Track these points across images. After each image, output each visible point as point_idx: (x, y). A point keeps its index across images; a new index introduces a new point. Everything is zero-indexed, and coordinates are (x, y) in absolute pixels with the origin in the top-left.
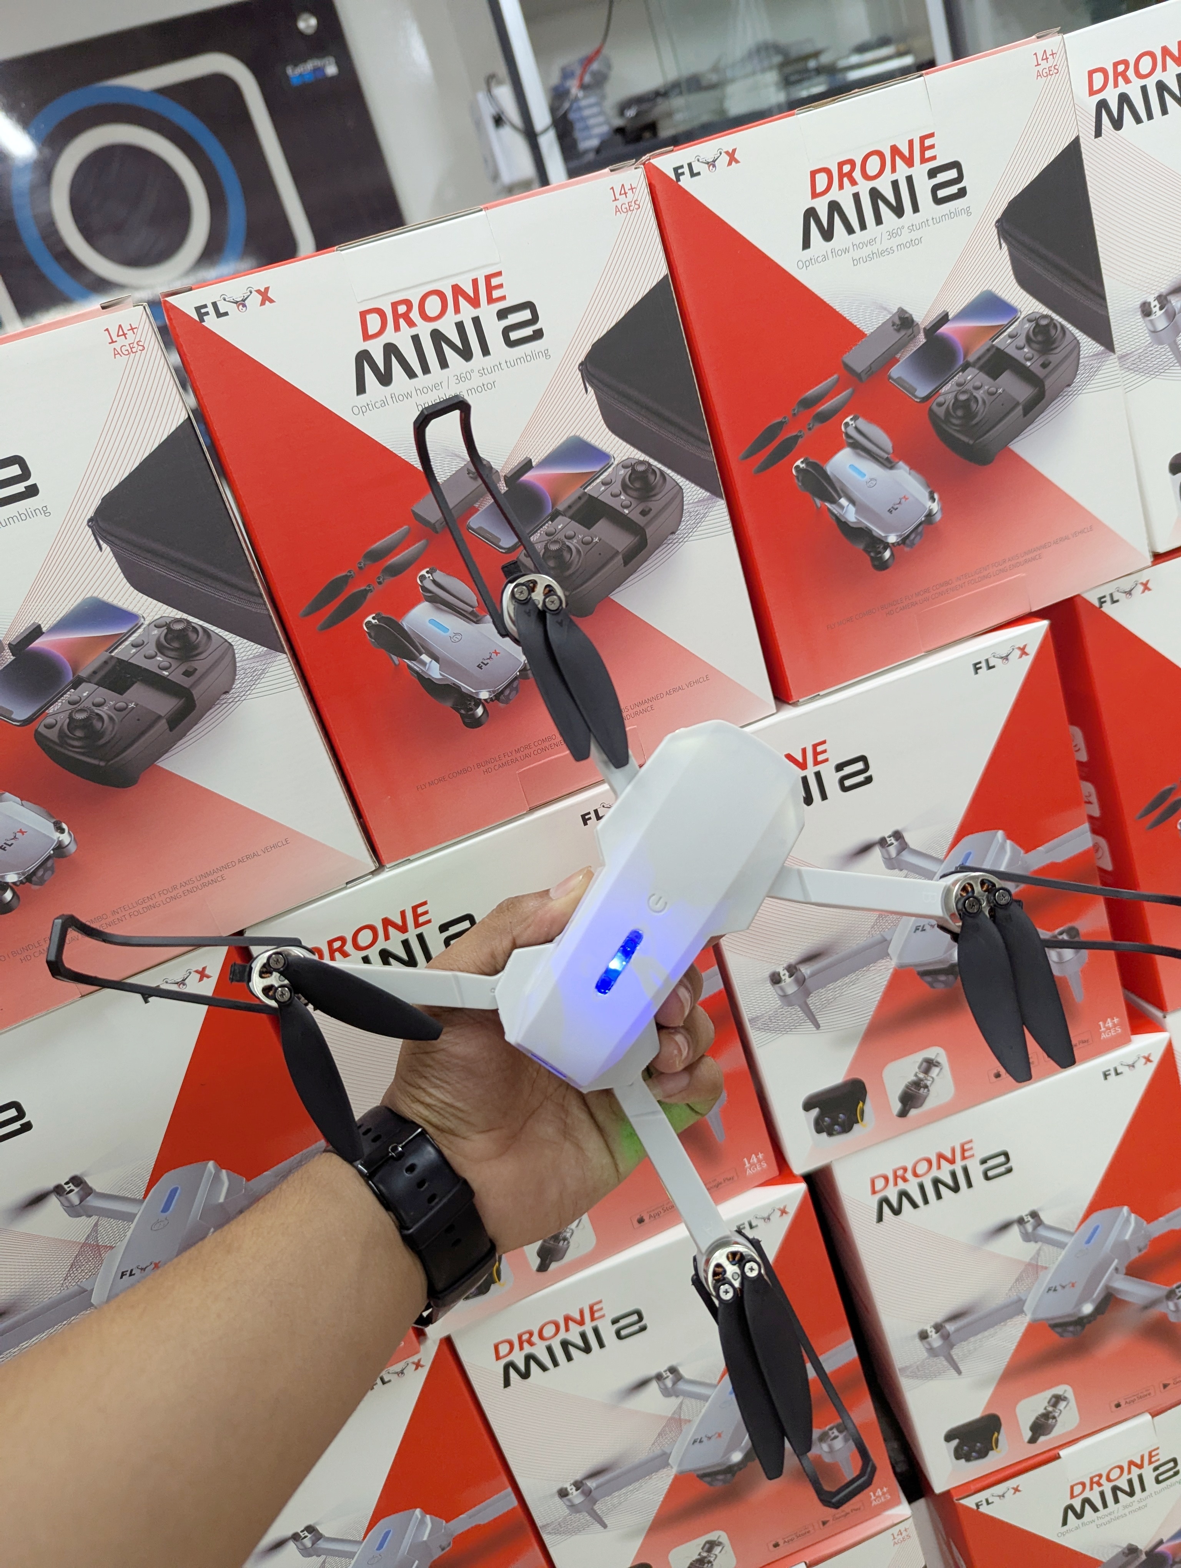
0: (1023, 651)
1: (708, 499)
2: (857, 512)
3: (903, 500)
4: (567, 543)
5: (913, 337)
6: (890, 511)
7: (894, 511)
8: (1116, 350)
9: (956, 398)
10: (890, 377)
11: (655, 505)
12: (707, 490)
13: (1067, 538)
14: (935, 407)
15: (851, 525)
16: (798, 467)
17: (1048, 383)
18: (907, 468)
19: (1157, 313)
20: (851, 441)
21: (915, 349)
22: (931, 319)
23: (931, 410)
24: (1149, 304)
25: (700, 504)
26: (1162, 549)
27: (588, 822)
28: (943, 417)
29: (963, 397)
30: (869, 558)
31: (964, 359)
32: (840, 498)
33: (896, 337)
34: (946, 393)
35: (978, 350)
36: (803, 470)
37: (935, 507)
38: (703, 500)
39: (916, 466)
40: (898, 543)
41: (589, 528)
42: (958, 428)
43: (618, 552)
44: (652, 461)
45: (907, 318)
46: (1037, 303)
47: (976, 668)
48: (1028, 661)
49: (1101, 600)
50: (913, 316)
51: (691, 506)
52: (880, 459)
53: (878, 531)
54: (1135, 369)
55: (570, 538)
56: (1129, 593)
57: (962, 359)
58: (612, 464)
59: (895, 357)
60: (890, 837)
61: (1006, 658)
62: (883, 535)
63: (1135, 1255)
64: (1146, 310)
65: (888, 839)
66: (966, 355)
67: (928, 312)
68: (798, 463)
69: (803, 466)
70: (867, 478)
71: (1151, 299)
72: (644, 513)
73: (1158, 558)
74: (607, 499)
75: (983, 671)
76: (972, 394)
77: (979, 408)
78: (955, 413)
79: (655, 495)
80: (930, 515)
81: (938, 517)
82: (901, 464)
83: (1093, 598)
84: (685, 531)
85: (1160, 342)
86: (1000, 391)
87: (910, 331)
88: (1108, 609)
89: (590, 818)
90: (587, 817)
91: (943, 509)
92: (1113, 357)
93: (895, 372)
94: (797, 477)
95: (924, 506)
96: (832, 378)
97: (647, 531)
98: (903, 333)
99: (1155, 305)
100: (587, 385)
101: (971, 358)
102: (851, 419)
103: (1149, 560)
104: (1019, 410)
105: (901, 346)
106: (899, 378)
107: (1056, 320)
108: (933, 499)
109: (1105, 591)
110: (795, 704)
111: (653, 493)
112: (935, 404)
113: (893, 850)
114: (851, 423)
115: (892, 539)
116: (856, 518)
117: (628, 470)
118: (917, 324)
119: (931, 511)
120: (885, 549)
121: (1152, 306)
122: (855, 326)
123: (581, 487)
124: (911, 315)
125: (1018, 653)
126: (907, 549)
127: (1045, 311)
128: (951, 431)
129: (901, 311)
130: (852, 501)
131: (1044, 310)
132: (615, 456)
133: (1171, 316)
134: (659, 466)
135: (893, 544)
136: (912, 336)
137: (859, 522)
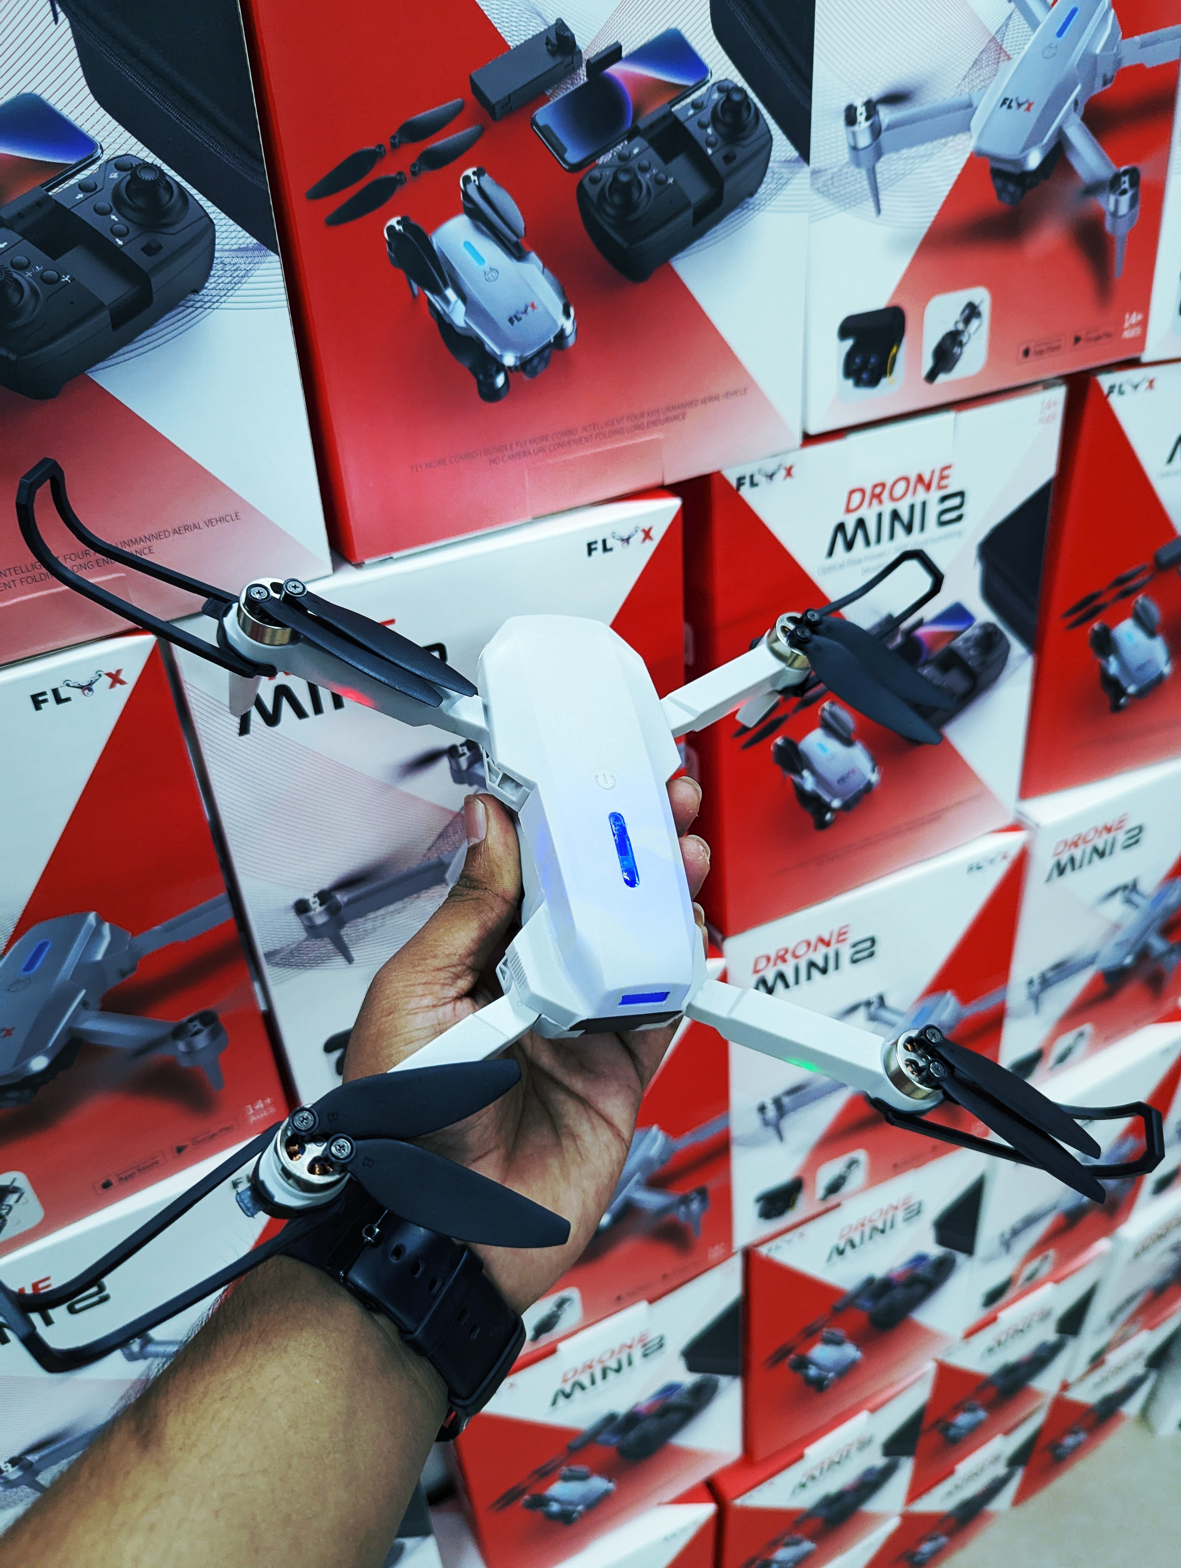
0: (647, 534)
1: (253, 249)
2: (467, 313)
3: (530, 309)
4: (15, 276)
5: (571, 70)
6: (511, 321)
7: (516, 322)
8: (811, 161)
9: (615, 177)
10: (534, 122)
11: (169, 241)
12: (253, 234)
13: (717, 398)
14: (586, 182)
15: (457, 329)
16: (391, 228)
17: (728, 185)
18: (541, 264)
19: (863, 124)
20: (469, 205)
21: (572, 89)
22: (599, 50)
23: (581, 186)
24: (856, 109)
25: (239, 254)
26: (813, 430)
27: (43, 705)
28: (595, 198)
29: (624, 178)
30: (475, 381)
31: (633, 123)
32: (446, 286)
33: (546, 62)
34: (604, 166)
35: (652, 113)
36: (398, 233)
37: (569, 326)
38: (246, 249)
39: (551, 264)
40: (516, 368)
41: (54, 259)
42: (610, 221)
43: (103, 304)
44: (165, 168)
45: (567, 37)
46: (733, 67)
47: (590, 549)
48: (651, 547)
49: (740, 481)
50: (576, 38)
51: (227, 254)
52: (507, 243)
53: (491, 345)
54: (823, 191)
55: (21, 268)
56: (771, 477)
57: (630, 123)
58: (99, 158)
59: (543, 93)
60: (462, 745)
61: (627, 540)
62: (498, 352)
63: (657, 1168)
64: (850, 117)
65: (460, 749)
66: (636, 117)
67: (597, 37)
68: (393, 222)
69: (399, 228)
70: (486, 267)
71: (859, 104)
72: (149, 250)
73: (809, 439)
74: (86, 214)
75: (598, 552)
76: (635, 176)
77: (642, 198)
78: (611, 197)
79: (167, 225)
80: (561, 336)
81: (571, 341)
82: (533, 255)
83: (732, 478)
84: (214, 292)
85: (858, 164)
86: (671, 181)
87: (568, 60)
88: (746, 492)
89: (45, 701)
90: (41, 698)
91: (577, 331)
92: (806, 170)
93: (543, 116)
94: (389, 244)
95: (555, 322)
96: (455, 101)
97: (153, 280)
98: (559, 59)
99: (861, 111)
100: (58, 9)
101: (643, 124)
102: (474, 173)
103: (798, 439)
104: (689, 214)
105: (553, 79)
106: (547, 127)
107: (752, 100)
108: (567, 314)
109: (745, 470)
110: (359, 565)
111: (165, 221)
112: (587, 179)
113: (463, 762)
114: (473, 178)
115: (509, 360)
116: (465, 322)
117: (124, 174)
118: (580, 51)
119: (562, 331)
120: (498, 372)
121: (858, 113)
122: (495, 29)
123: (43, 186)
124: (573, 35)
125: (641, 535)
126: (526, 378)
127: (741, 82)
128: (602, 222)
129: (560, 26)
130: (462, 296)
131: (739, 81)
132: (104, 147)
133: (876, 131)
134: (178, 179)
135: (510, 368)
136: (572, 66)
137: (469, 328)
